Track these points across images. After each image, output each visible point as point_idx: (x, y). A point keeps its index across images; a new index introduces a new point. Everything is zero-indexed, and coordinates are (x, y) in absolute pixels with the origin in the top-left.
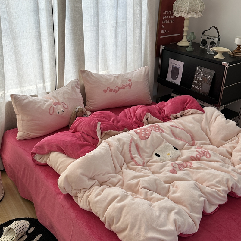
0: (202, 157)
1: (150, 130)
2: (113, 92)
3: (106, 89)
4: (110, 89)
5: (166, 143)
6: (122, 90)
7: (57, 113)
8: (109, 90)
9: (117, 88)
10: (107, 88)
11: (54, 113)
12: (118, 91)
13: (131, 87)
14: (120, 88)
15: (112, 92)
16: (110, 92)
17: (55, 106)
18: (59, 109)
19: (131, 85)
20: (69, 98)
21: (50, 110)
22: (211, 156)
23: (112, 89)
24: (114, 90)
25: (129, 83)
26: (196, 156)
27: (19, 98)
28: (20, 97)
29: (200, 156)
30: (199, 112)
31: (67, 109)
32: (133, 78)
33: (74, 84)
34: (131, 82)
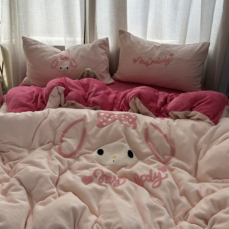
0: (146, 182)
1: (117, 118)
2: (144, 64)
3: (137, 59)
4: (141, 60)
5: (123, 141)
6: (156, 64)
7: (59, 68)
8: (139, 61)
9: (150, 60)
10: (138, 57)
11: (56, 67)
12: (151, 64)
13: (169, 64)
14: (154, 61)
15: (142, 63)
16: (140, 63)
17: (60, 60)
18: (64, 65)
19: (170, 60)
20: (82, 57)
21: (53, 62)
22: (160, 186)
23: (144, 61)
24: (146, 62)
25: (169, 59)
26: (142, 176)
27: (28, 42)
28: (30, 41)
29: (146, 179)
30: (208, 120)
31: (74, 67)
32: (178, 53)
33: (98, 43)
34: (172, 57)
